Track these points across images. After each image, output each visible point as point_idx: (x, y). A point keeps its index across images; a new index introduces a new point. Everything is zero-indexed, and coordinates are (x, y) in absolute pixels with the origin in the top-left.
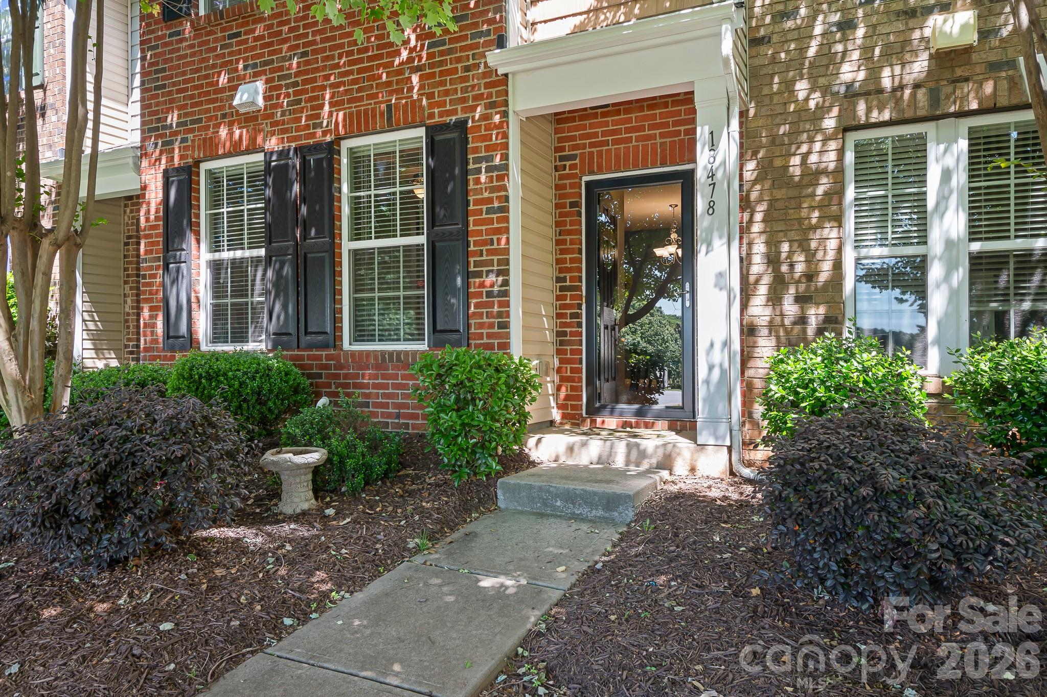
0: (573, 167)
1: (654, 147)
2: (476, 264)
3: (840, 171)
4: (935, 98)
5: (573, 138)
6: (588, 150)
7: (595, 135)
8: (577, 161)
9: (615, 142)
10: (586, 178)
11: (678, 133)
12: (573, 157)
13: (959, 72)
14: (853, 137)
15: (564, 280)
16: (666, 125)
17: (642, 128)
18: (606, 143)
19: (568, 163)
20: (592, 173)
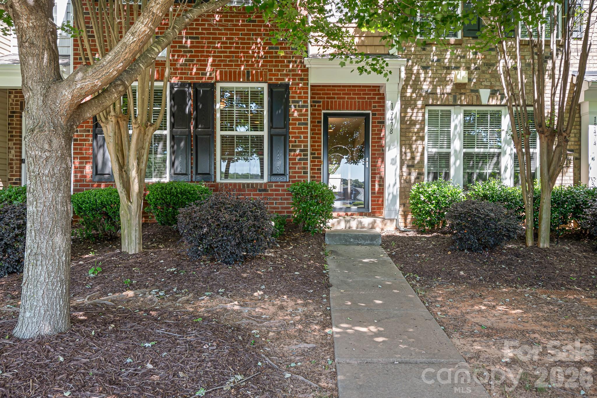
0: (319, 106)
1: (355, 102)
2: (293, 146)
3: (423, 120)
4: (455, 100)
5: (319, 94)
6: (326, 100)
7: (329, 94)
8: (321, 104)
9: (338, 98)
10: (323, 111)
11: (365, 98)
12: (319, 102)
13: (462, 91)
14: (428, 108)
15: (314, 154)
16: (360, 94)
17: (350, 94)
18: (334, 98)
19: (317, 104)
20: (328, 109)
